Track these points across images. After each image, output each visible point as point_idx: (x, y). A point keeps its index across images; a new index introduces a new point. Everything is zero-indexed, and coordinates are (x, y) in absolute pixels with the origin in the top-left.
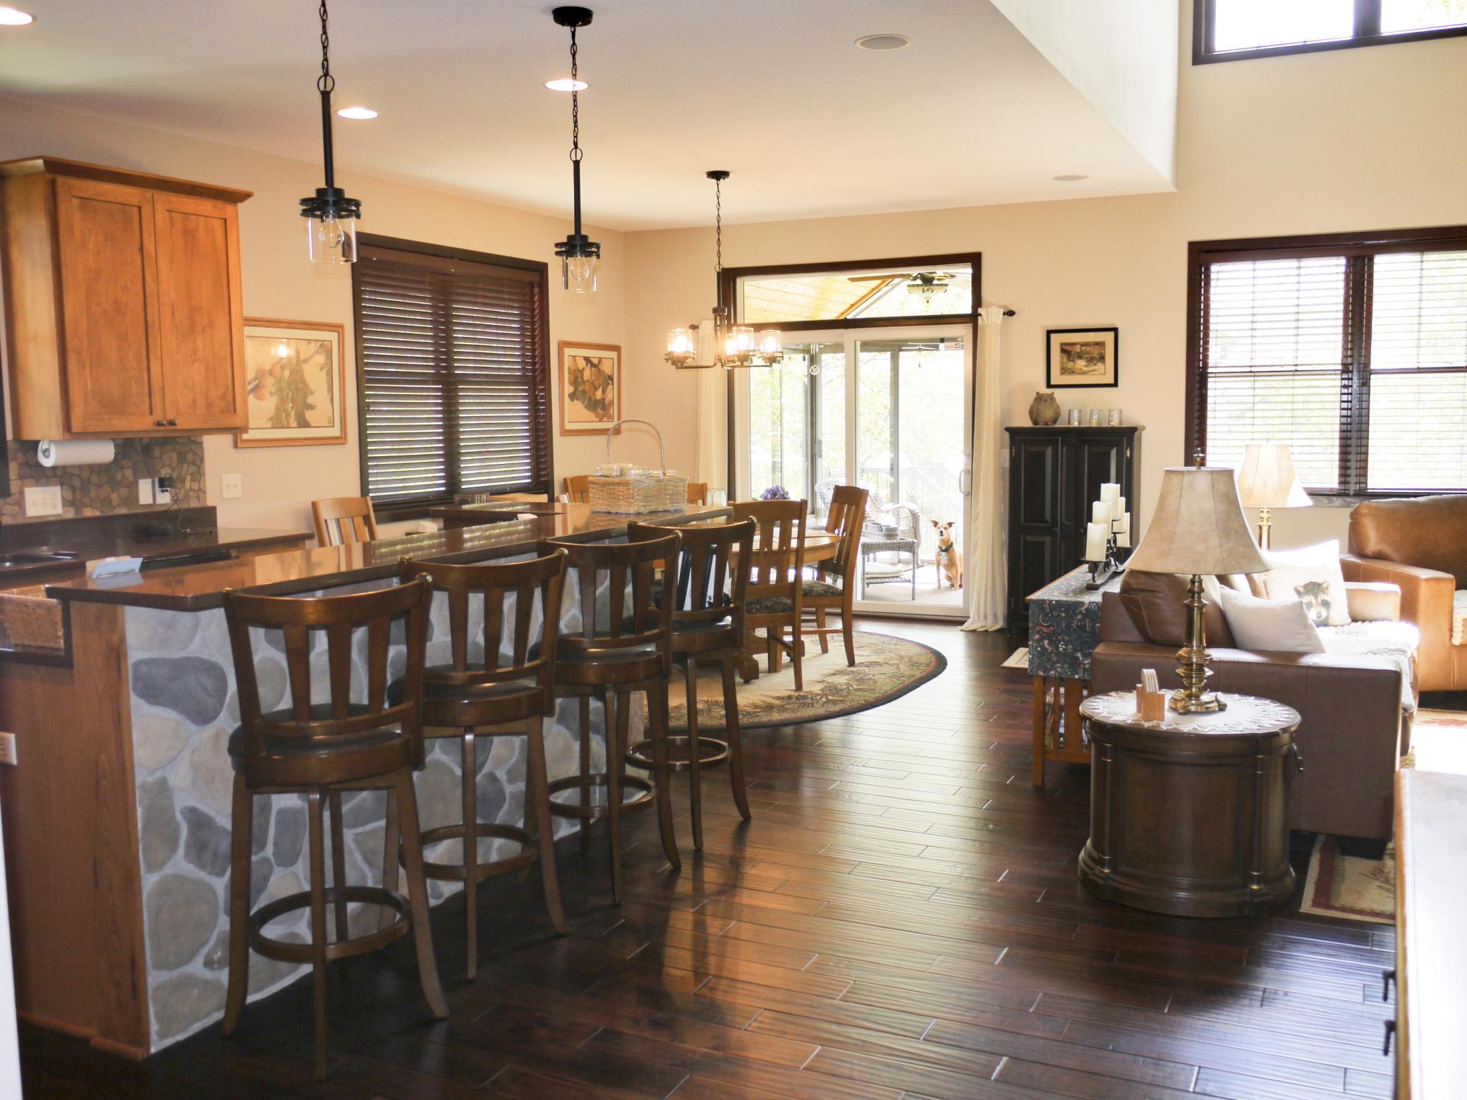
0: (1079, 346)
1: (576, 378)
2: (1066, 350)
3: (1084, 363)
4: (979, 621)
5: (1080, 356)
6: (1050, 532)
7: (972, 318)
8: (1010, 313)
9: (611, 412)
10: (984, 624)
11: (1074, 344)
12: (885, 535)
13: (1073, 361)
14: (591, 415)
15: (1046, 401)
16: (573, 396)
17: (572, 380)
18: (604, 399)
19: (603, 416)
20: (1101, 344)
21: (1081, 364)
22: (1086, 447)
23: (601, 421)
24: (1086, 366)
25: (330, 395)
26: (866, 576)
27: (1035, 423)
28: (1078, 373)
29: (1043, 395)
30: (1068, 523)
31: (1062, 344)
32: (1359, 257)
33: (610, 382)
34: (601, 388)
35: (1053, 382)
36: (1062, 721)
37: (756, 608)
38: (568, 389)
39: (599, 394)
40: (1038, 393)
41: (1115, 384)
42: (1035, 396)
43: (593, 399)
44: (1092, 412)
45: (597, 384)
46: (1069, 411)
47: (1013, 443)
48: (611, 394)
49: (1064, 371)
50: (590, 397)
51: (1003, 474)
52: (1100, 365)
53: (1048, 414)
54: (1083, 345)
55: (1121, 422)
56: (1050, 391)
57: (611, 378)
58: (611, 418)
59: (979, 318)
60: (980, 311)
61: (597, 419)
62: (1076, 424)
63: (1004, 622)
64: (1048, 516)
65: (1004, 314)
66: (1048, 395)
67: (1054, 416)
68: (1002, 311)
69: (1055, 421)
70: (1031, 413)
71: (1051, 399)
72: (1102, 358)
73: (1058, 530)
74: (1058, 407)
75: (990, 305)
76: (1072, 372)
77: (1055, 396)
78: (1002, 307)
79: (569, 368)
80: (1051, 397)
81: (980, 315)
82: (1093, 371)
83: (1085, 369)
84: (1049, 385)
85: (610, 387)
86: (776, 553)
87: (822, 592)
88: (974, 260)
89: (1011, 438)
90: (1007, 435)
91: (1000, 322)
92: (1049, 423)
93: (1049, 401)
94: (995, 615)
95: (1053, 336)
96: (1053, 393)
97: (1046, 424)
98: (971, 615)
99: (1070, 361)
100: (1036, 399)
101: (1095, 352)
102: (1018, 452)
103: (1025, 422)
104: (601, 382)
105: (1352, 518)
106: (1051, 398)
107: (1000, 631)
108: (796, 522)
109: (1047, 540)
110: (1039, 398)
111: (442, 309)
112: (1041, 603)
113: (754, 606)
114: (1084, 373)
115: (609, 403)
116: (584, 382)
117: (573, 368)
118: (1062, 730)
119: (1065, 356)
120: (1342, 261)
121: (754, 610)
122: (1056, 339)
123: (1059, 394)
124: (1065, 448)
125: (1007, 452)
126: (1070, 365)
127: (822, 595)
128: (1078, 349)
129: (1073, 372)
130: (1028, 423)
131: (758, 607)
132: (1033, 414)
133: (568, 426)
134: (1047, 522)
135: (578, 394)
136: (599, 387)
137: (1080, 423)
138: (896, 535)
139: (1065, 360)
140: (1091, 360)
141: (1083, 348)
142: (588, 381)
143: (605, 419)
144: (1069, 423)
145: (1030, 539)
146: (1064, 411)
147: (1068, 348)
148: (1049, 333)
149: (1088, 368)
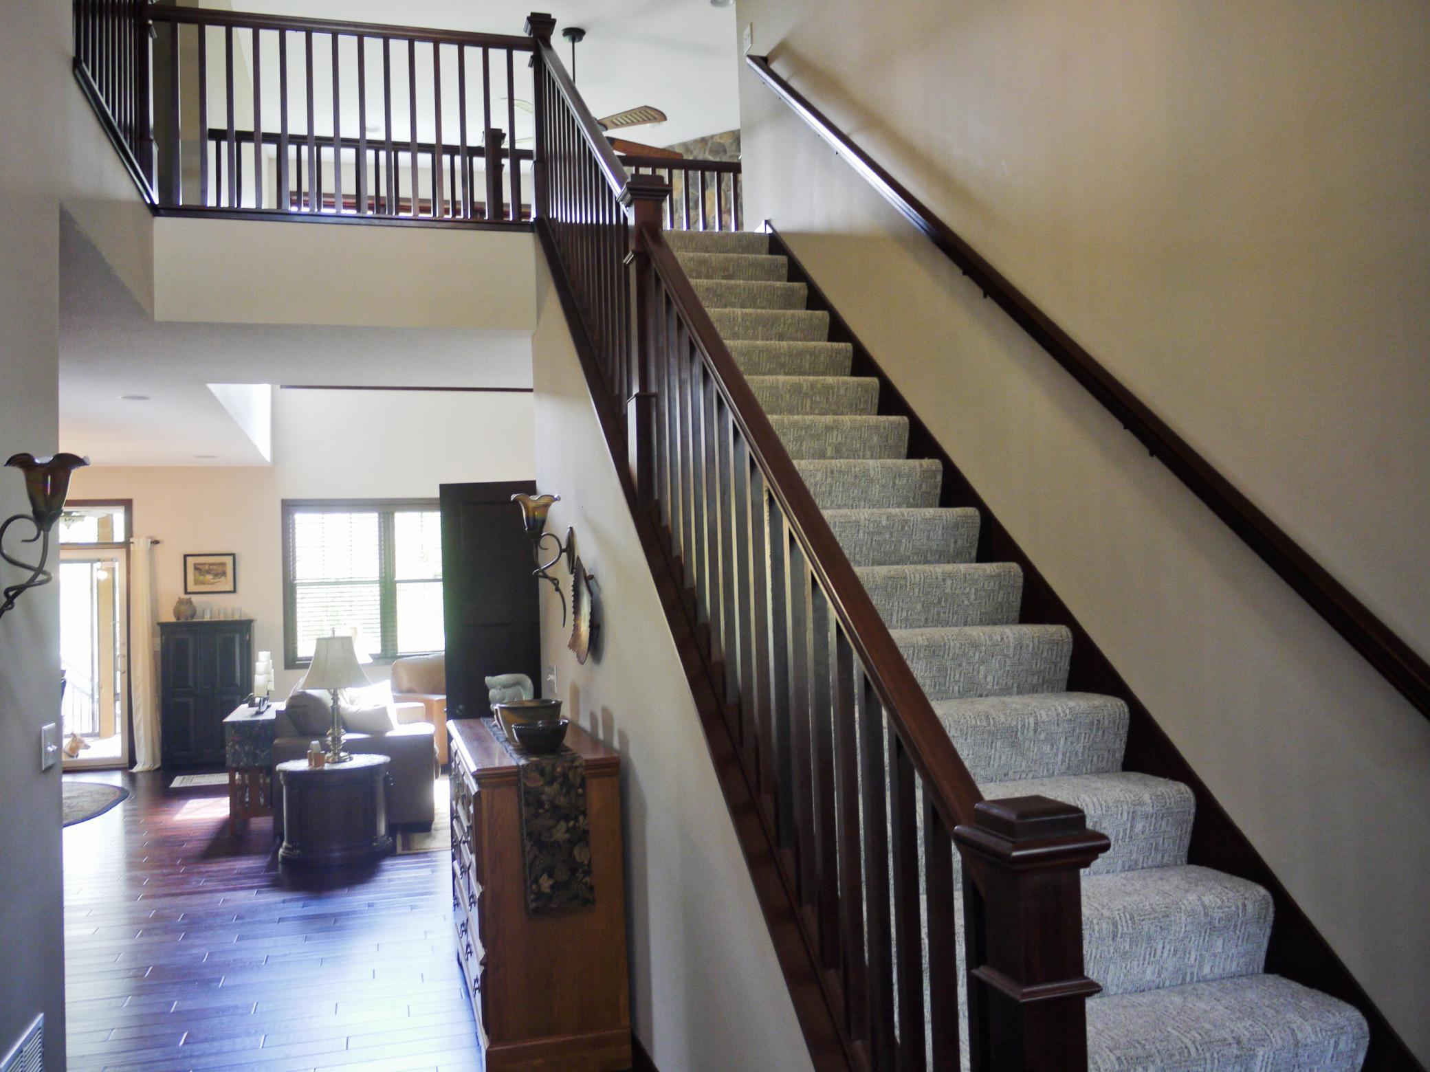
0: (208, 565)
2: (197, 568)
3: (212, 577)
5: (208, 572)
6: (192, 694)
7: (126, 545)
8: (156, 542)
11: (205, 564)
13: (204, 575)
15: (185, 603)
20: (223, 564)
21: (209, 577)
22: (217, 634)
24: (214, 579)
27: (178, 618)
28: (208, 584)
29: (183, 599)
31: (195, 564)
32: (387, 513)
35: (189, 590)
36: (247, 794)
40: (179, 597)
41: (234, 591)
42: (178, 600)
44: (219, 611)
46: (203, 610)
47: (163, 633)
49: (197, 582)
52: (223, 578)
53: (187, 612)
54: (210, 564)
55: (240, 616)
56: (188, 597)
59: (132, 545)
60: (132, 539)
62: (208, 619)
64: (191, 683)
65: (151, 543)
66: (186, 599)
67: (192, 614)
68: (150, 541)
69: (193, 616)
70: (175, 612)
72: (224, 574)
73: (199, 693)
74: (194, 607)
75: (140, 536)
76: (203, 583)
77: (192, 600)
78: (148, 538)
81: (132, 542)
82: (218, 582)
83: (213, 581)
84: (186, 592)
88: (127, 504)
89: (161, 628)
90: (158, 628)
91: (147, 548)
92: (188, 618)
93: (187, 604)
94: (154, 759)
95: (189, 558)
96: (190, 599)
97: (186, 619)
99: (201, 575)
100: (178, 602)
101: (220, 569)
102: (167, 639)
103: (171, 618)
105: (393, 670)
106: (189, 602)
107: (158, 769)
110: (180, 601)
112: (233, 724)
114: (212, 584)
118: (247, 800)
119: (197, 572)
120: (377, 515)
122: (191, 561)
123: (195, 598)
124: (202, 635)
125: (158, 640)
126: (203, 578)
128: (207, 567)
129: (205, 583)
130: (173, 619)
132: (177, 613)
134: (190, 687)
137: (211, 617)
139: (198, 575)
140: (216, 575)
141: (211, 567)
144: (203, 618)
145: (177, 700)
146: (199, 610)
147: (199, 567)
148: (186, 556)
149: (215, 581)
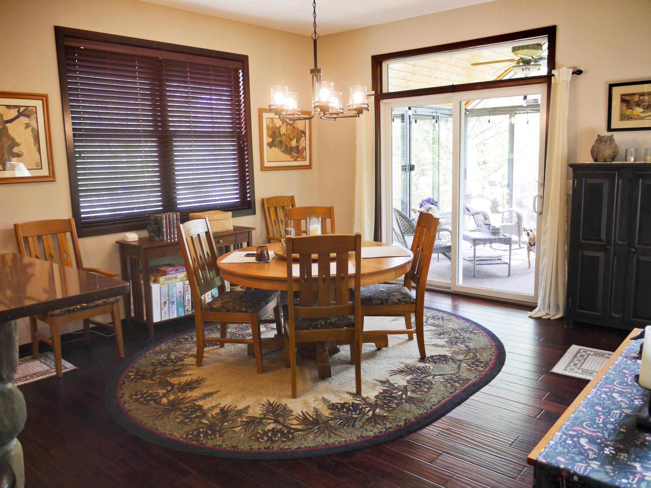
0: (638, 96)
1: (274, 133)
2: (626, 100)
3: (642, 110)
4: (544, 309)
5: (638, 104)
6: (604, 249)
7: (547, 79)
8: (578, 72)
9: (304, 154)
10: (548, 312)
11: (634, 94)
12: (491, 232)
13: (631, 109)
14: (288, 157)
15: (606, 141)
16: (271, 145)
17: (270, 134)
18: (298, 147)
19: (297, 158)
21: (638, 110)
22: (641, 180)
23: (296, 160)
24: (643, 112)
25: (37, 147)
26: (477, 259)
27: (596, 160)
28: (636, 119)
29: (604, 137)
30: (620, 242)
31: (622, 95)
33: (303, 135)
34: (295, 139)
35: (612, 126)
37: (321, 324)
38: (266, 139)
39: (294, 143)
40: (599, 136)
42: (596, 138)
43: (289, 146)
44: (647, 150)
45: (292, 136)
46: (627, 150)
47: (576, 176)
48: (304, 143)
49: (623, 117)
50: (286, 145)
51: (567, 200)
53: (607, 152)
54: (641, 95)
56: (609, 134)
57: (304, 132)
58: (304, 159)
59: (553, 77)
60: (554, 72)
61: (293, 160)
62: (632, 160)
63: (563, 313)
64: (603, 236)
65: (573, 73)
66: (608, 137)
67: (612, 154)
68: (571, 71)
70: (592, 152)
71: (611, 140)
73: (611, 248)
74: (616, 147)
75: (562, 66)
76: (630, 118)
77: (614, 137)
78: (571, 68)
79: (267, 126)
80: (611, 139)
81: (554, 75)
82: (649, 116)
83: (643, 115)
84: (609, 129)
85: (303, 138)
86: (334, 279)
87: (397, 301)
89: (574, 172)
90: (571, 169)
91: (569, 80)
92: (608, 160)
93: (608, 142)
94: (557, 306)
95: (614, 89)
96: (612, 135)
97: (605, 161)
98: (539, 305)
99: (629, 109)
100: (597, 140)
102: (580, 183)
103: (586, 159)
104: (295, 135)
108: (351, 253)
109: (601, 254)
110: (600, 140)
111: (157, 85)
113: (319, 322)
114: (642, 118)
115: (302, 149)
116: (280, 135)
117: (271, 126)
119: (625, 104)
121: (319, 326)
122: (617, 92)
123: (618, 137)
124: (621, 181)
125: (570, 183)
126: (629, 112)
127: (397, 303)
128: (636, 98)
129: (632, 118)
130: (589, 160)
131: (323, 323)
132: (594, 153)
133: (266, 164)
134: (601, 240)
135: (275, 142)
136: (294, 138)
137: (635, 160)
138: (499, 233)
139: (625, 107)
140: (648, 108)
141: (641, 97)
142: (284, 134)
143: (299, 159)
144: (626, 160)
145: (587, 253)
146: (622, 151)
147: (628, 98)
148: (611, 86)
149: (646, 115)
